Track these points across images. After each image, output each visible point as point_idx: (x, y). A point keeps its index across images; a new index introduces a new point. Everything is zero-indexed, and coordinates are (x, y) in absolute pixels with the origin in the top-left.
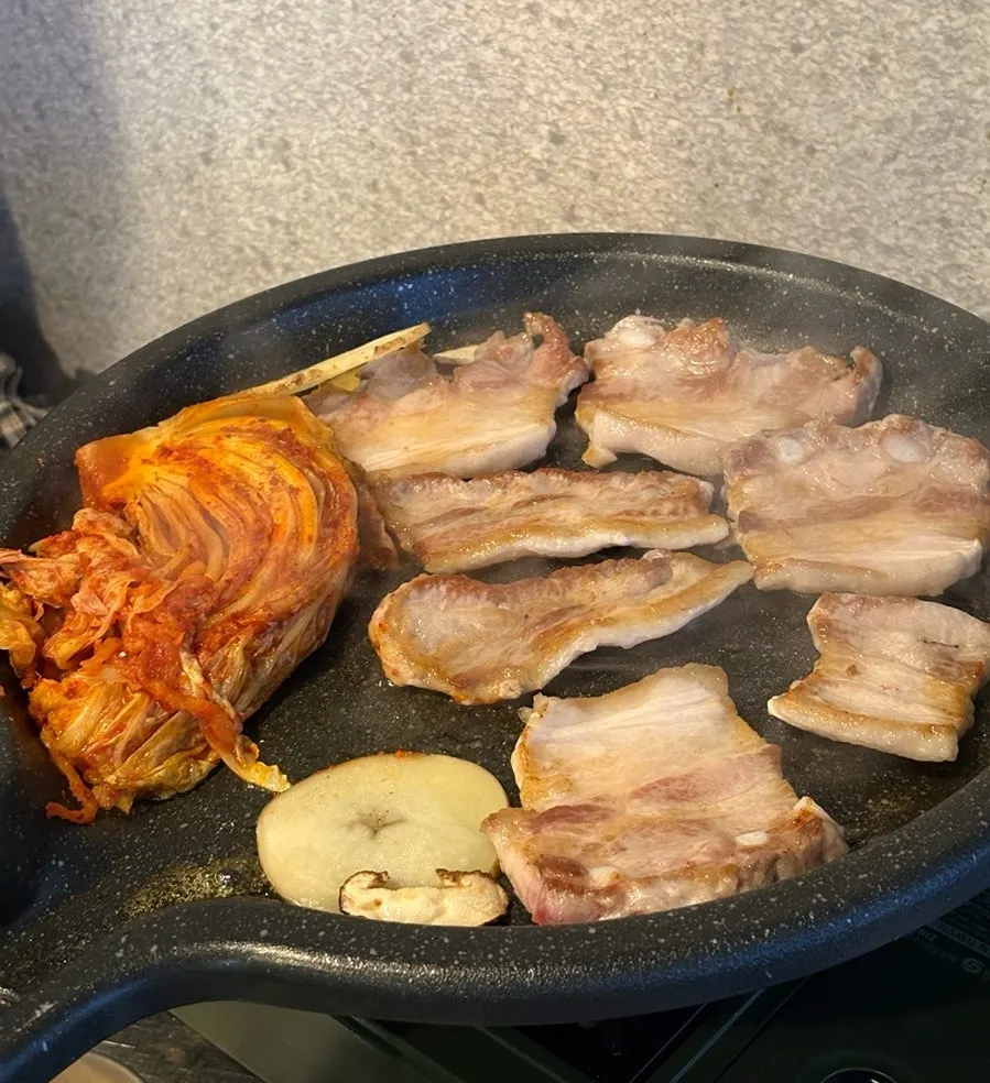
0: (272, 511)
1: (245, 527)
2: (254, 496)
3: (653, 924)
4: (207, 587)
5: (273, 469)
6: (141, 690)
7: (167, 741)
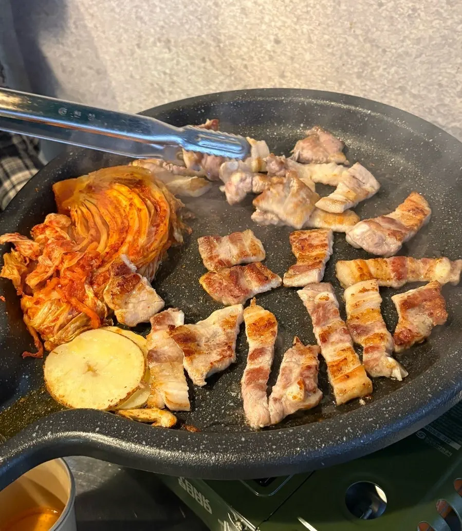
0: (129, 219)
1: (117, 226)
2: (122, 211)
4: (97, 256)
5: (131, 199)
6: (66, 302)
7: (78, 324)
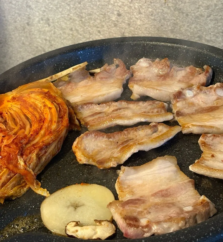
0: (44, 114)
1: (36, 119)
2: (39, 110)
3: (162, 238)
4: (25, 137)
5: (44, 102)
6: (6, 168)
7: (14, 182)
